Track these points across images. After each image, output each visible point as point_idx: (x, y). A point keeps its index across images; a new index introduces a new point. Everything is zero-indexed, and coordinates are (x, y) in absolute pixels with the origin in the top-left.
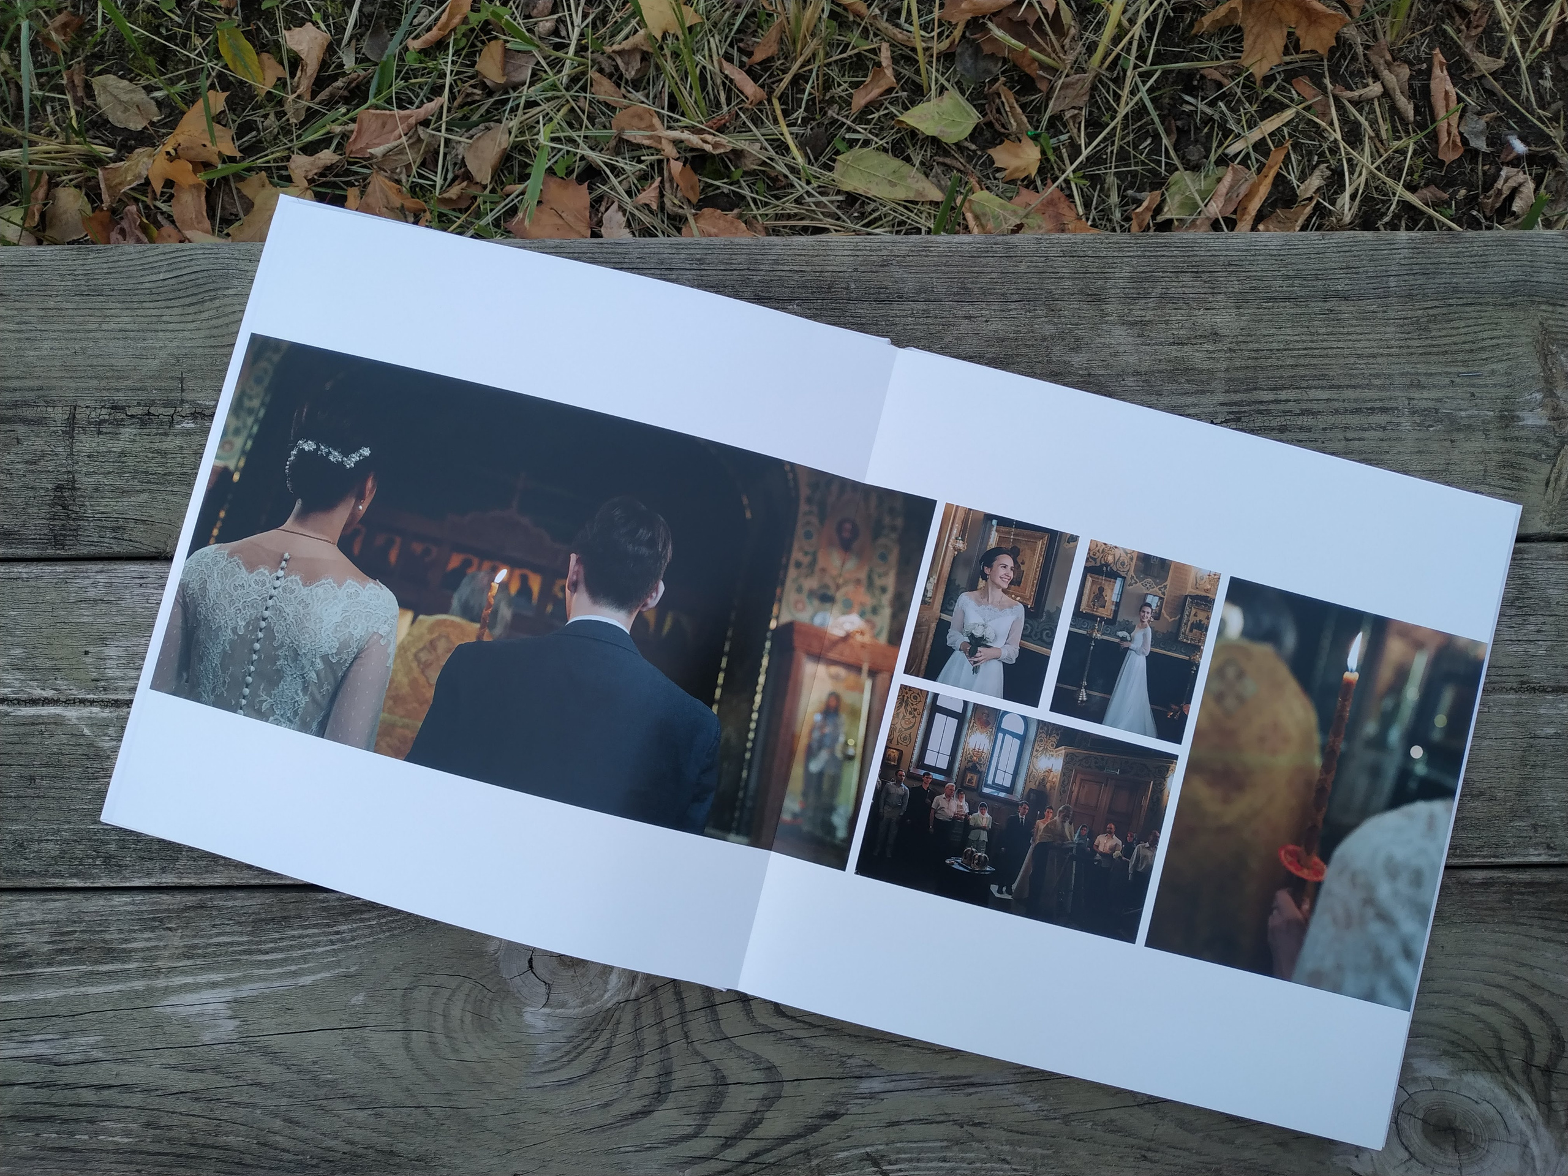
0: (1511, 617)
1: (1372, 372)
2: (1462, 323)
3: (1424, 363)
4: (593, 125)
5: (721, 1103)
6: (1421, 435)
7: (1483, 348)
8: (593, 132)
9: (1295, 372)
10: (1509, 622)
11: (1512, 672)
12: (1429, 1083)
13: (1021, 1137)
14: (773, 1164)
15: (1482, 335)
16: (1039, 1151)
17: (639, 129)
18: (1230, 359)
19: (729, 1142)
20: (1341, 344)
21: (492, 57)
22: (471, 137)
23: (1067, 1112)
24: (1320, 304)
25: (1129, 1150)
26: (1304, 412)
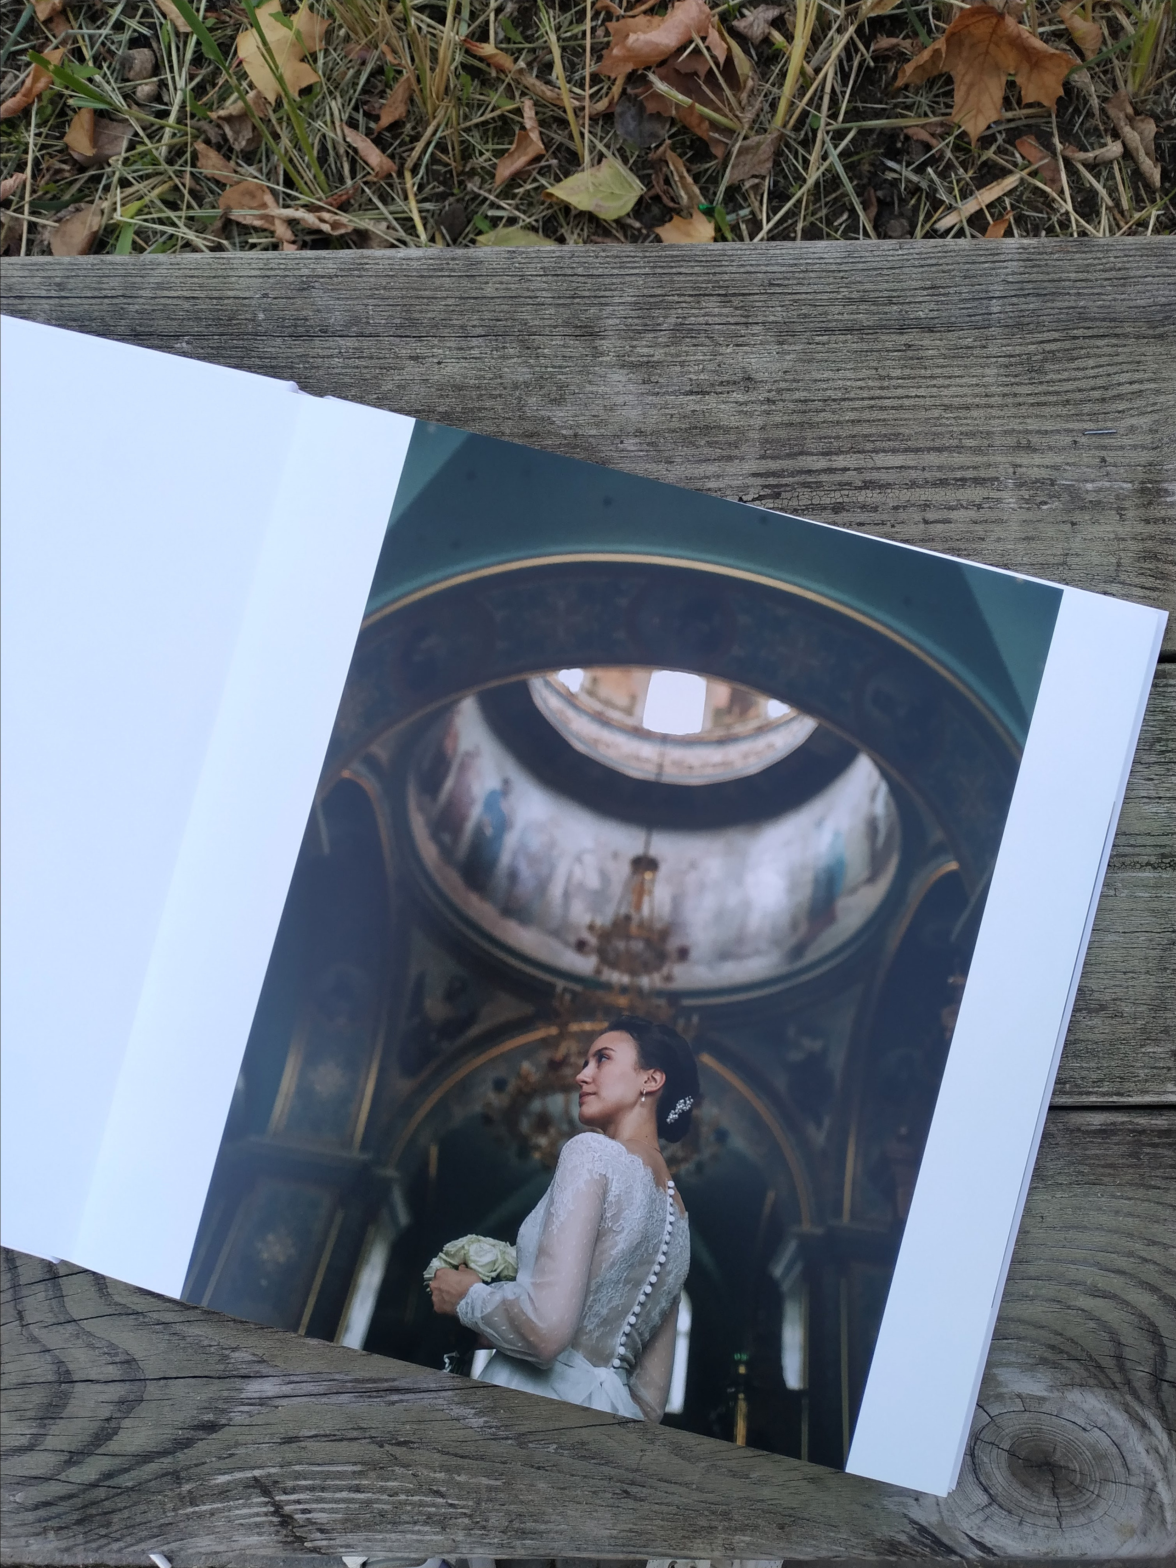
0: (1149, 765)
1: (964, 429)
2: (1091, 362)
3: (1037, 416)
4: (200, 206)
5: (65, 1406)
6: (1029, 516)
7: (1119, 397)
8: (197, 212)
9: (857, 430)
10: (1146, 773)
11: (1150, 841)
12: (1018, 1400)
13: (460, 1461)
14: (132, 1489)
15: (1116, 378)
16: (485, 1481)
17: (251, 208)
18: (768, 413)
19: (74, 1458)
20: (922, 392)
21: (82, 127)
22: (59, 221)
23: (523, 1429)
24: (894, 337)
25: (606, 1483)
26: (867, 485)
